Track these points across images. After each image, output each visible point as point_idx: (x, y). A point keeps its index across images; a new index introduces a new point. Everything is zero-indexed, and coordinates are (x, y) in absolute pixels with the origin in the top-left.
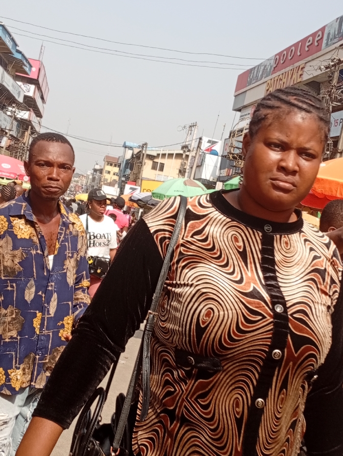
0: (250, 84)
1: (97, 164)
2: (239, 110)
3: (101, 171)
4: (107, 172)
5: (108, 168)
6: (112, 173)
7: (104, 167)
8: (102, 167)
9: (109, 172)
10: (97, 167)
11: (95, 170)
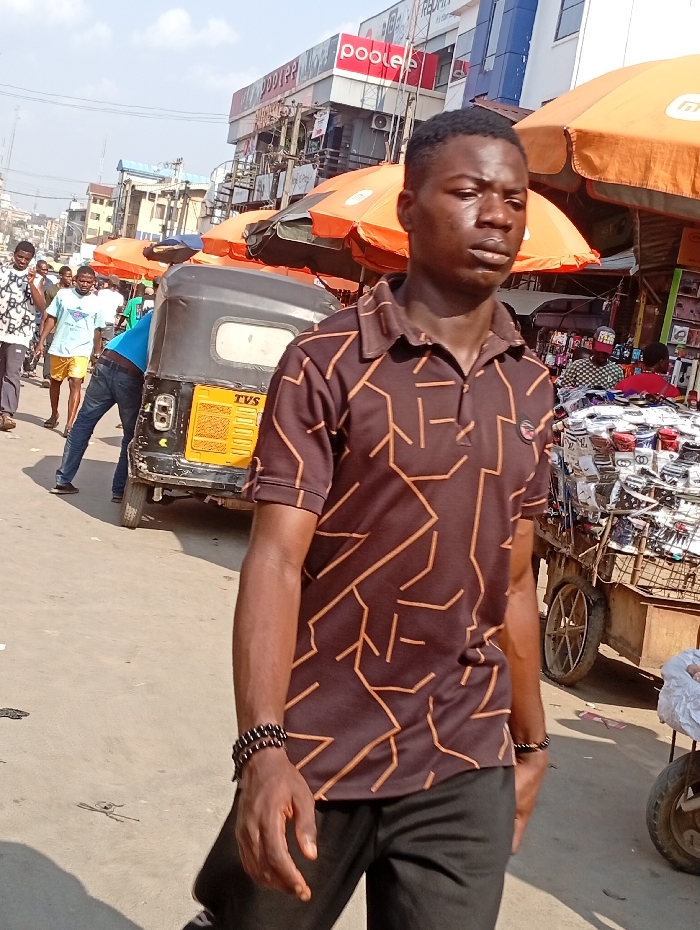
0: (243, 110)
1: (75, 200)
2: (236, 143)
3: (82, 215)
4: (96, 216)
5: (95, 208)
6: (103, 218)
7: (89, 206)
8: (85, 207)
9: (98, 217)
10: (75, 206)
11: (72, 214)
